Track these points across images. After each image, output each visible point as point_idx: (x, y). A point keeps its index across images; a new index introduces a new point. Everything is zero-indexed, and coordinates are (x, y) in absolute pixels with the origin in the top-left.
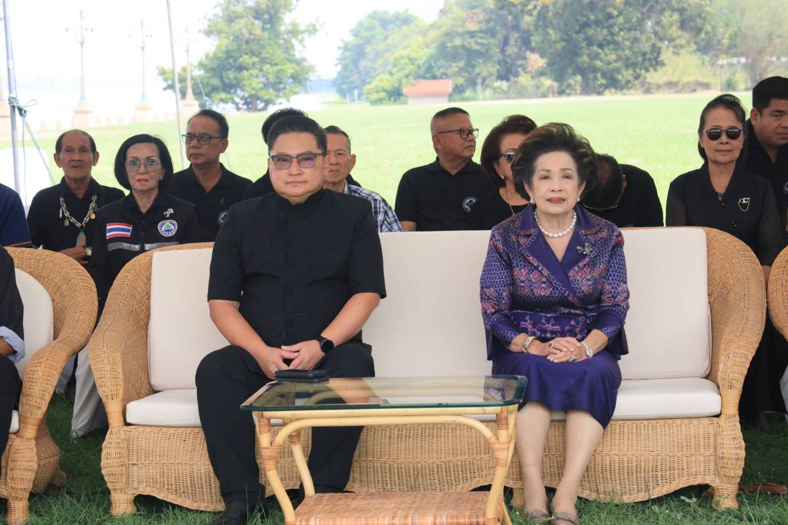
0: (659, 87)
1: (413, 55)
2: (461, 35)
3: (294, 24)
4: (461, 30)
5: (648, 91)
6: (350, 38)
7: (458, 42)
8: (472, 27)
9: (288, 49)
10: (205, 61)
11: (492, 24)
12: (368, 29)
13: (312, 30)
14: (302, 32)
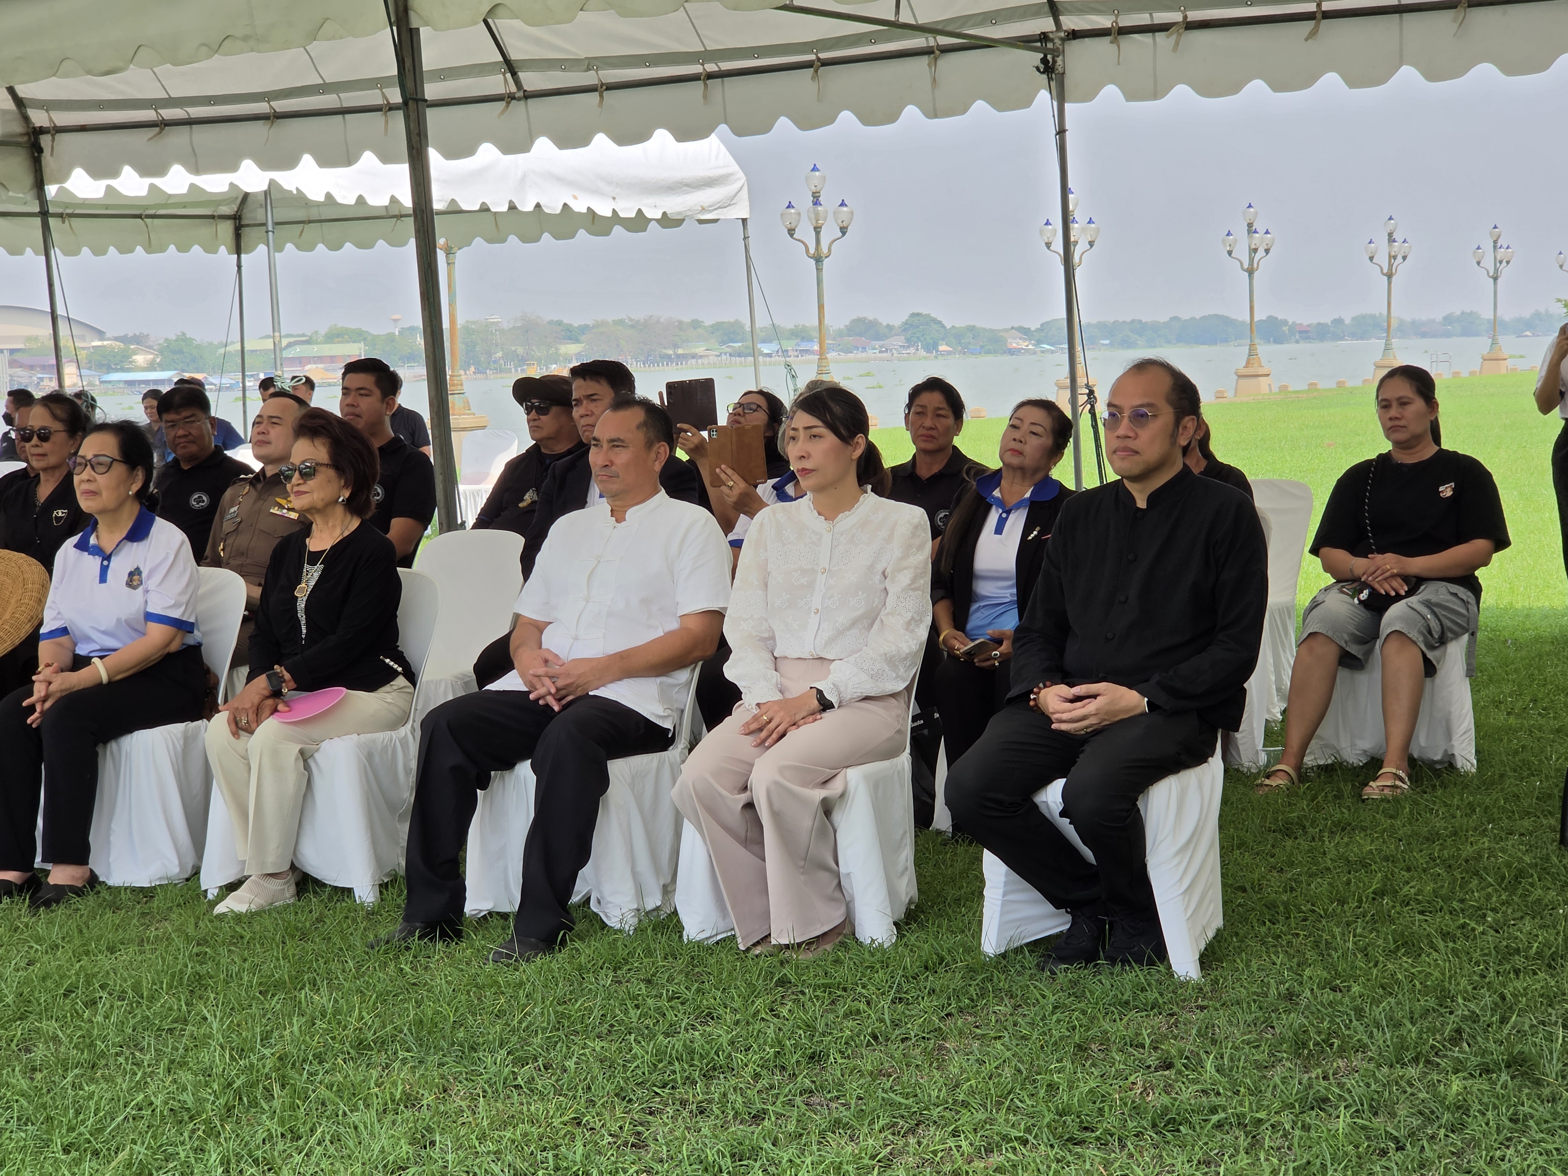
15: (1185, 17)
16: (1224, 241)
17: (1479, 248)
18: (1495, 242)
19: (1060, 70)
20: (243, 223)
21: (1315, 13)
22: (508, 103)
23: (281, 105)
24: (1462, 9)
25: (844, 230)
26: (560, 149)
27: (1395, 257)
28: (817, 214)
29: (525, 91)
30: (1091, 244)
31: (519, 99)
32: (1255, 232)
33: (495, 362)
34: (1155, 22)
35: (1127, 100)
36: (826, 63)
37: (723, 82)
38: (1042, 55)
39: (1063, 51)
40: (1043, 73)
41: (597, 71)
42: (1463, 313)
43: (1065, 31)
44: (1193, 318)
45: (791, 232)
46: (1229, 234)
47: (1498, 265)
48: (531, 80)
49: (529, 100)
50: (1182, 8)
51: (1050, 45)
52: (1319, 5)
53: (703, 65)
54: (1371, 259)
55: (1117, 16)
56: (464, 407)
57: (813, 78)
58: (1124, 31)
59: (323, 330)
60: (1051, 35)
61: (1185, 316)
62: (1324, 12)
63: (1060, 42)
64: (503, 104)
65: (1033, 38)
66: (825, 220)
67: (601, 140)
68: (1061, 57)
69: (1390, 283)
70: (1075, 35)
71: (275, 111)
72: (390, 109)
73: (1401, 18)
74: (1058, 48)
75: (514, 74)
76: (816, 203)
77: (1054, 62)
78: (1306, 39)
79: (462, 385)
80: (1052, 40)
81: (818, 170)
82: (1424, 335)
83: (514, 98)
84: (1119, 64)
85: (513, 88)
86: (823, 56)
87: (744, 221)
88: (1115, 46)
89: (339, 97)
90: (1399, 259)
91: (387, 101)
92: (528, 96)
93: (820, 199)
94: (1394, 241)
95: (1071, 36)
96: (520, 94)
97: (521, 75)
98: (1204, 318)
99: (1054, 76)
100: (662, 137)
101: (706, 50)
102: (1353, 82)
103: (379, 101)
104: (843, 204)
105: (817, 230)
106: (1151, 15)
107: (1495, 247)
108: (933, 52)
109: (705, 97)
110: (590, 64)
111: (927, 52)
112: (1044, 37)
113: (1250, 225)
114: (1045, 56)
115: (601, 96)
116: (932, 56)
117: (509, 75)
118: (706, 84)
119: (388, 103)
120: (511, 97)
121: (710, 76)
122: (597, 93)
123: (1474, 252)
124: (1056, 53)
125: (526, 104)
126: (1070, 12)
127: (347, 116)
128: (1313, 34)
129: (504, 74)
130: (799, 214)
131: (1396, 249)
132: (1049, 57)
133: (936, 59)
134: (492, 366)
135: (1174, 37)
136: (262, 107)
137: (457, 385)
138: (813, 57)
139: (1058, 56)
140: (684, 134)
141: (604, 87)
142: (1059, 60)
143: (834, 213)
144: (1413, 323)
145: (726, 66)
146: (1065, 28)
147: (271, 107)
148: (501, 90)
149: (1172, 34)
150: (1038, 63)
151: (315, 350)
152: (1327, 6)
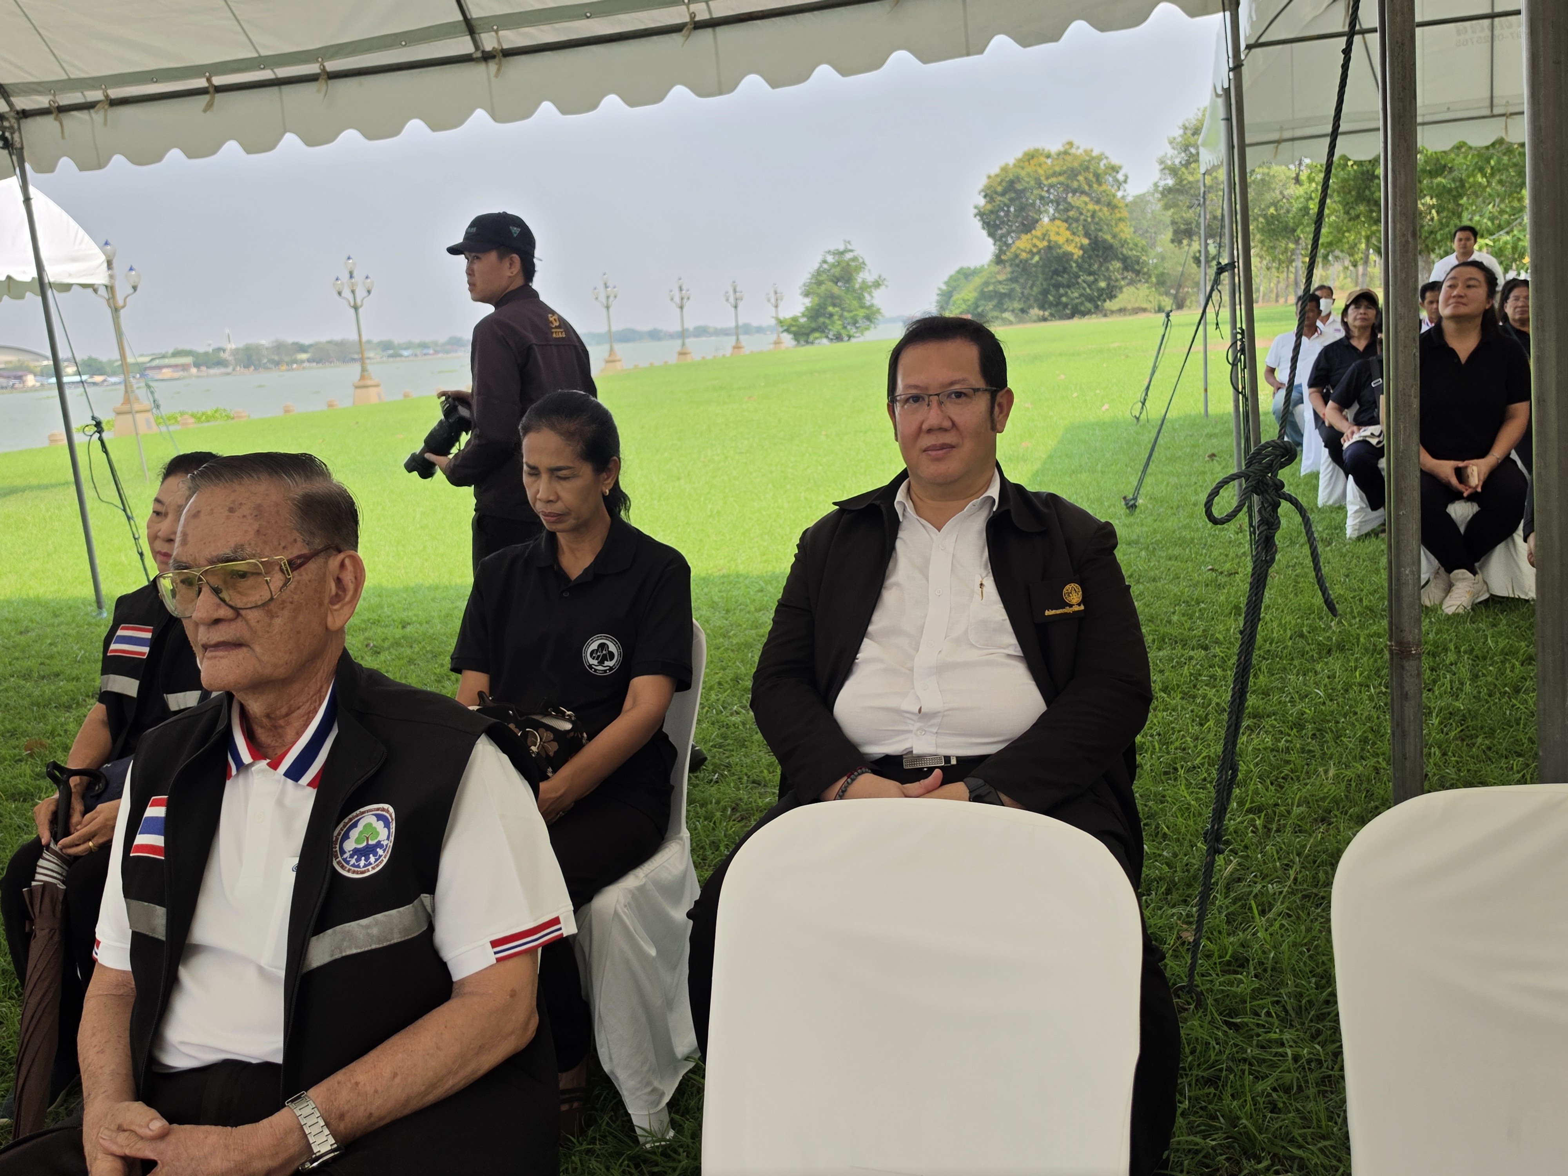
0: (1112, 312)
1: (966, 297)
2: (993, 283)
3: (864, 282)
4: (993, 280)
5: (1105, 316)
6: (944, 287)
7: (991, 288)
8: (1001, 277)
9: (860, 298)
10: (806, 313)
11: (1016, 274)
12: (955, 281)
13: (877, 285)
14: (870, 287)
15: (106, 95)
19: (18, 145)
21: (207, 88)
24: (323, 82)
28: (353, 283)
34: (86, 100)
35: (80, 170)
39: (19, 128)
43: (18, 111)
45: (340, 293)
50: (99, 87)
51: (6, 124)
52: (209, 81)
55: (54, 95)
58: (63, 110)
59: (171, 351)
62: (216, 87)
63: (14, 121)
66: (358, 286)
68: (18, 134)
70: (25, 114)
73: (279, 90)
74: (13, 126)
76: (351, 277)
77: (12, 138)
78: (205, 111)
80: (7, 119)
84: (64, 138)
88: (59, 124)
93: (354, 275)
95: (21, 115)
99: (13, 150)
102: (250, 150)
104: (367, 277)
105: (353, 292)
106: (82, 93)
124: (13, 130)
126: (18, 94)
128: (209, 106)
132: (7, 134)
135: (103, 113)
139: (15, 133)
142: (16, 136)
143: (363, 282)
146: (16, 108)
149: (100, 111)
151: (166, 361)
152: (217, 81)
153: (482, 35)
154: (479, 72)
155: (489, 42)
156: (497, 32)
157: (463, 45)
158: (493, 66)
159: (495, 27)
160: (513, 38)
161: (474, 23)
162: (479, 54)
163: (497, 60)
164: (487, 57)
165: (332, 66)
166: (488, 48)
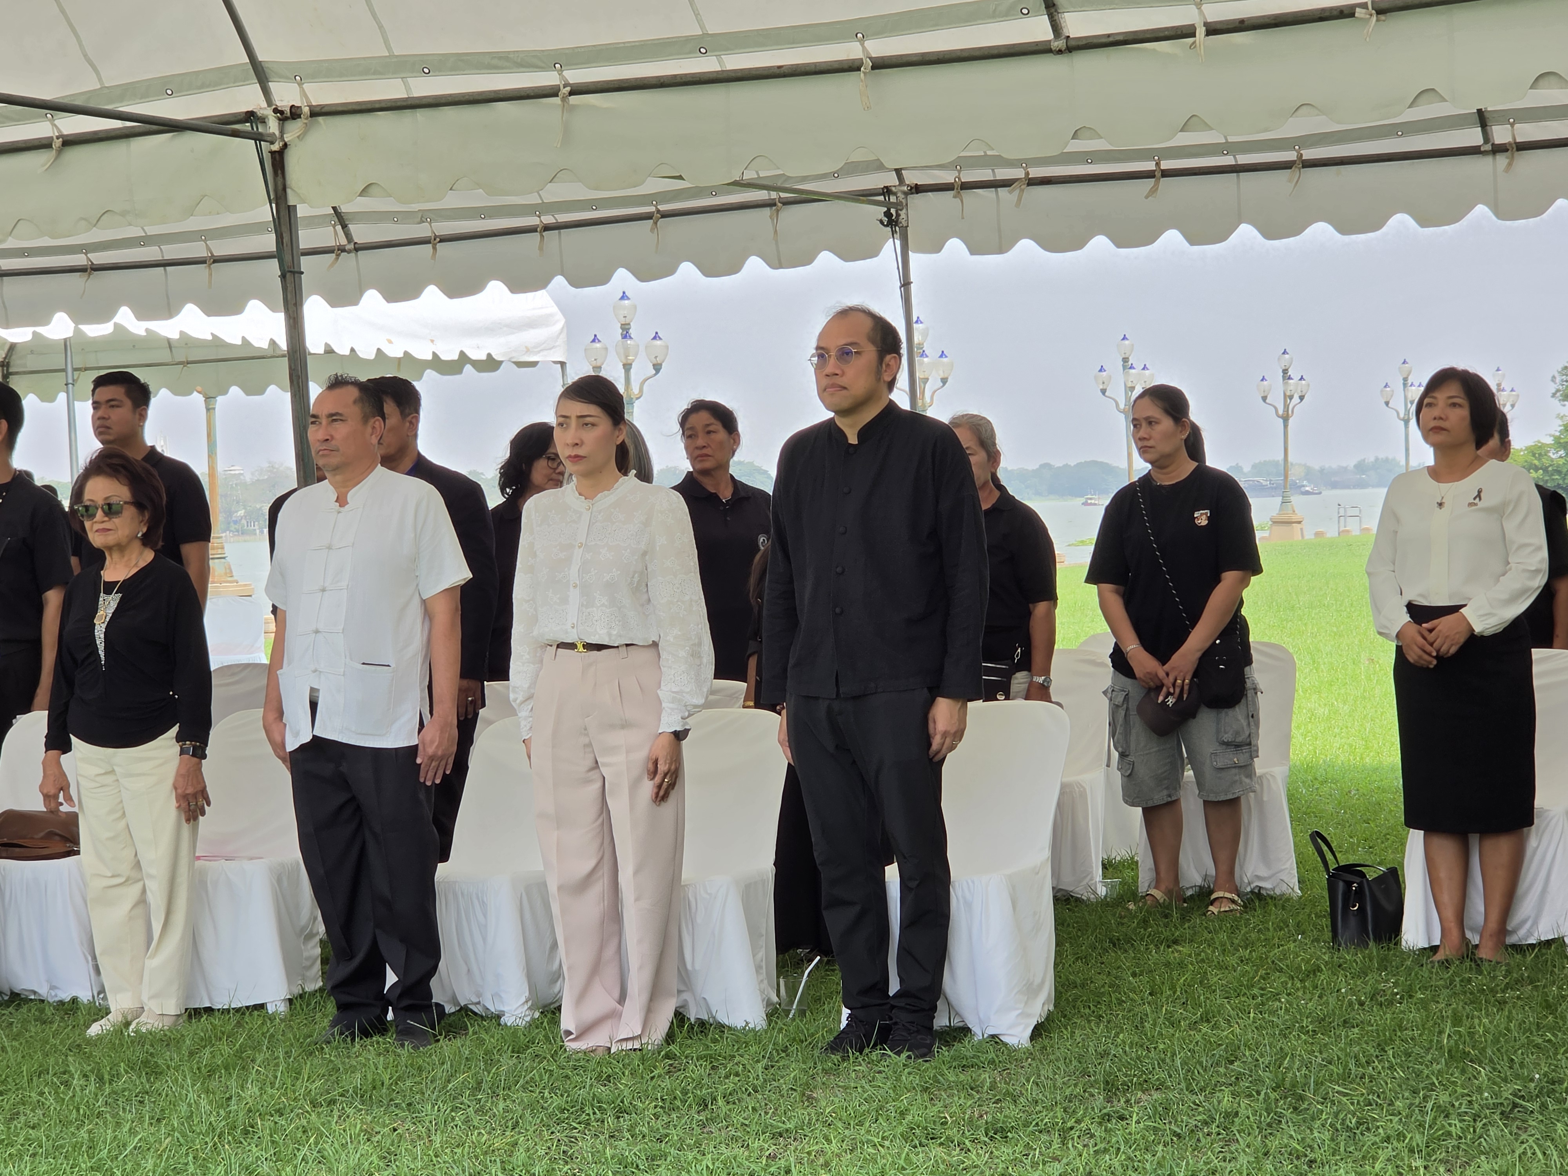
15: (1027, 174)
16: (1096, 378)
17: (1386, 386)
18: (1405, 380)
19: (904, 222)
20: (11, 370)
21: (1154, 171)
22: (338, 255)
23: (98, 258)
24: (1297, 170)
25: (657, 368)
26: (388, 302)
27: (1291, 397)
28: (627, 350)
29: (356, 243)
30: (944, 381)
31: (349, 252)
32: (1132, 367)
33: (235, 522)
34: (998, 178)
35: (972, 253)
36: (665, 215)
37: (560, 233)
38: (886, 209)
39: (907, 204)
40: (887, 226)
41: (430, 223)
42: (1377, 459)
43: (908, 186)
44: (1066, 465)
46: (1102, 369)
47: (1409, 405)
48: (361, 233)
49: (360, 253)
50: (1024, 165)
51: (893, 199)
52: (1158, 164)
53: (539, 217)
54: (1264, 399)
55: (959, 172)
56: (226, 574)
57: (652, 230)
58: (967, 186)
60: (893, 189)
61: (1058, 463)
62: (1163, 171)
63: (903, 196)
64: (333, 256)
65: (876, 192)
66: (636, 355)
67: (432, 293)
68: (904, 211)
69: (1286, 426)
70: (917, 189)
71: (92, 263)
72: (215, 261)
73: (1238, 177)
74: (901, 202)
75: (344, 227)
76: (626, 335)
77: (898, 215)
78: (1148, 196)
79: (223, 548)
80: (895, 194)
81: (628, 299)
82: (1334, 485)
83: (344, 250)
84: (963, 218)
85: (343, 241)
86: (662, 208)
87: (563, 364)
88: (958, 200)
89: (161, 249)
90: (1296, 399)
91: (211, 253)
92: (358, 248)
93: (631, 331)
94: (1290, 378)
95: (914, 190)
96: (351, 246)
97: (351, 227)
98: (1079, 465)
99: (897, 228)
100: (496, 289)
101: (543, 202)
102: (1193, 240)
103: (204, 254)
104: (656, 337)
105: (627, 367)
106: (993, 170)
107: (1405, 385)
108: (775, 205)
109: (541, 248)
110: (423, 217)
111: (770, 204)
112: (887, 191)
113: (1125, 360)
114: (889, 210)
115: (434, 248)
116: (774, 208)
117: (339, 228)
118: (542, 236)
119: (213, 255)
120: (342, 249)
121: (547, 228)
122: (430, 245)
123: (1382, 391)
124: (899, 206)
125: (357, 256)
127: (168, 268)
128: (1153, 191)
129: (334, 226)
130: (606, 349)
131: (1292, 388)
132: (893, 211)
133: (778, 211)
134: (233, 527)
135: (1017, 192)
136: (80, 260)
137: (218, 548)
138: (653, 209)
139: (901, 210)
140: (518, 285)
141: (438, 240)
142: (903, 213)
143: (646, 347)
144: (1322, 470)
145: (563, 218)
146: (907, 182)
147: (89, 259)
148: (331, 243)
149: (1013, 190)
150: (881, 216)
152: (1166, 165)
153: (1493, 127)
154: (1483, 165)
155: (1501, 134)
156: (1512, 125)
157: (1473, 137)
158: (1502, 160)
159: (1512, 120)
160: (1528, 132)
161: (1487, 115)
162: (1488, 147)
163: (1509, 153)
164: (1498, 150)
165: (1309, 154)
166: (1498, 141)
